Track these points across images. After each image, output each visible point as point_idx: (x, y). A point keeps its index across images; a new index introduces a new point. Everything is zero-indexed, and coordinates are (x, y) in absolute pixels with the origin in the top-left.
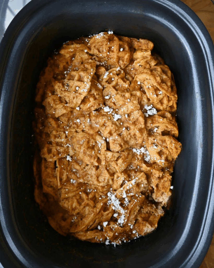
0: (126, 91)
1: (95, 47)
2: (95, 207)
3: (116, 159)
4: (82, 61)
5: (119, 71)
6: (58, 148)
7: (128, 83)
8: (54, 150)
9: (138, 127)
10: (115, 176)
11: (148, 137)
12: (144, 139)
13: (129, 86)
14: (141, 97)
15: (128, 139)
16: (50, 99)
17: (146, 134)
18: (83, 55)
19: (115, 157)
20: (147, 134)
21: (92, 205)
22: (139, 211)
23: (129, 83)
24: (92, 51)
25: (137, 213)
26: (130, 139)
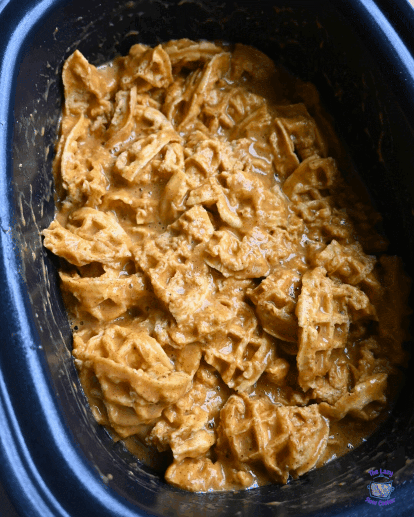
0: (210, 338)
1: (315, 422)
2: (202, 107)
3: (192, 193)
4: (329, 382)
5: (237, 384)
6: (307, 188)
7: (208, 358)
8: (314, 180)
9: (162, 267)
10: (182, 163)
11: (133, 257)
12: (143, 249)
13: (204, 354)
14: (170, 332)
15: (175, 239)
16: (365, 270)
17: (140, 259)
18: (332, 395)
19: (195, 195)
20: (136, 262)
21: (207, 108)
22: (112, 117)
23: (206, 358)
24: (317, 411)
25: (115, 111)
26: (172, 241)
